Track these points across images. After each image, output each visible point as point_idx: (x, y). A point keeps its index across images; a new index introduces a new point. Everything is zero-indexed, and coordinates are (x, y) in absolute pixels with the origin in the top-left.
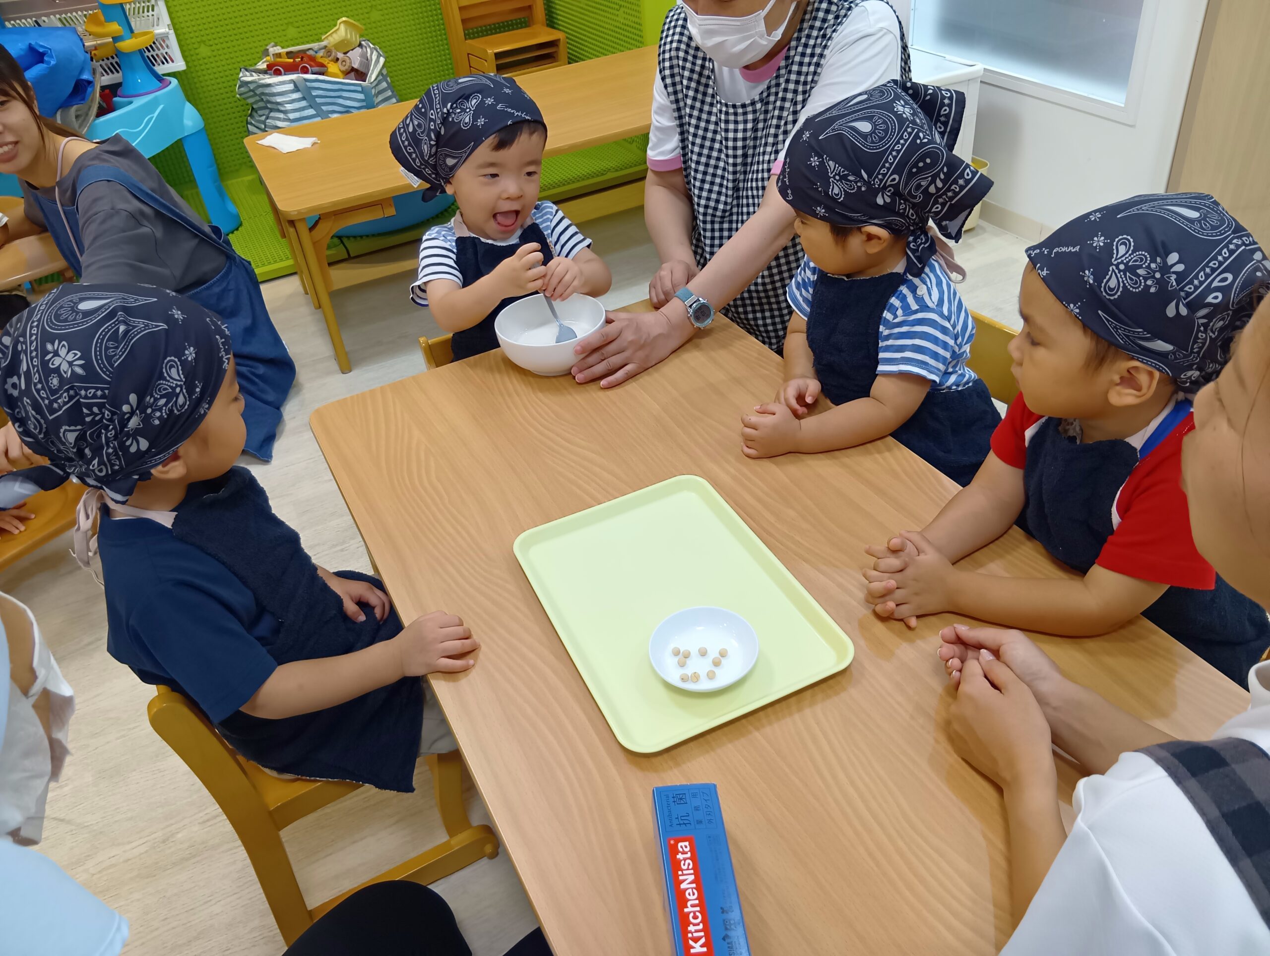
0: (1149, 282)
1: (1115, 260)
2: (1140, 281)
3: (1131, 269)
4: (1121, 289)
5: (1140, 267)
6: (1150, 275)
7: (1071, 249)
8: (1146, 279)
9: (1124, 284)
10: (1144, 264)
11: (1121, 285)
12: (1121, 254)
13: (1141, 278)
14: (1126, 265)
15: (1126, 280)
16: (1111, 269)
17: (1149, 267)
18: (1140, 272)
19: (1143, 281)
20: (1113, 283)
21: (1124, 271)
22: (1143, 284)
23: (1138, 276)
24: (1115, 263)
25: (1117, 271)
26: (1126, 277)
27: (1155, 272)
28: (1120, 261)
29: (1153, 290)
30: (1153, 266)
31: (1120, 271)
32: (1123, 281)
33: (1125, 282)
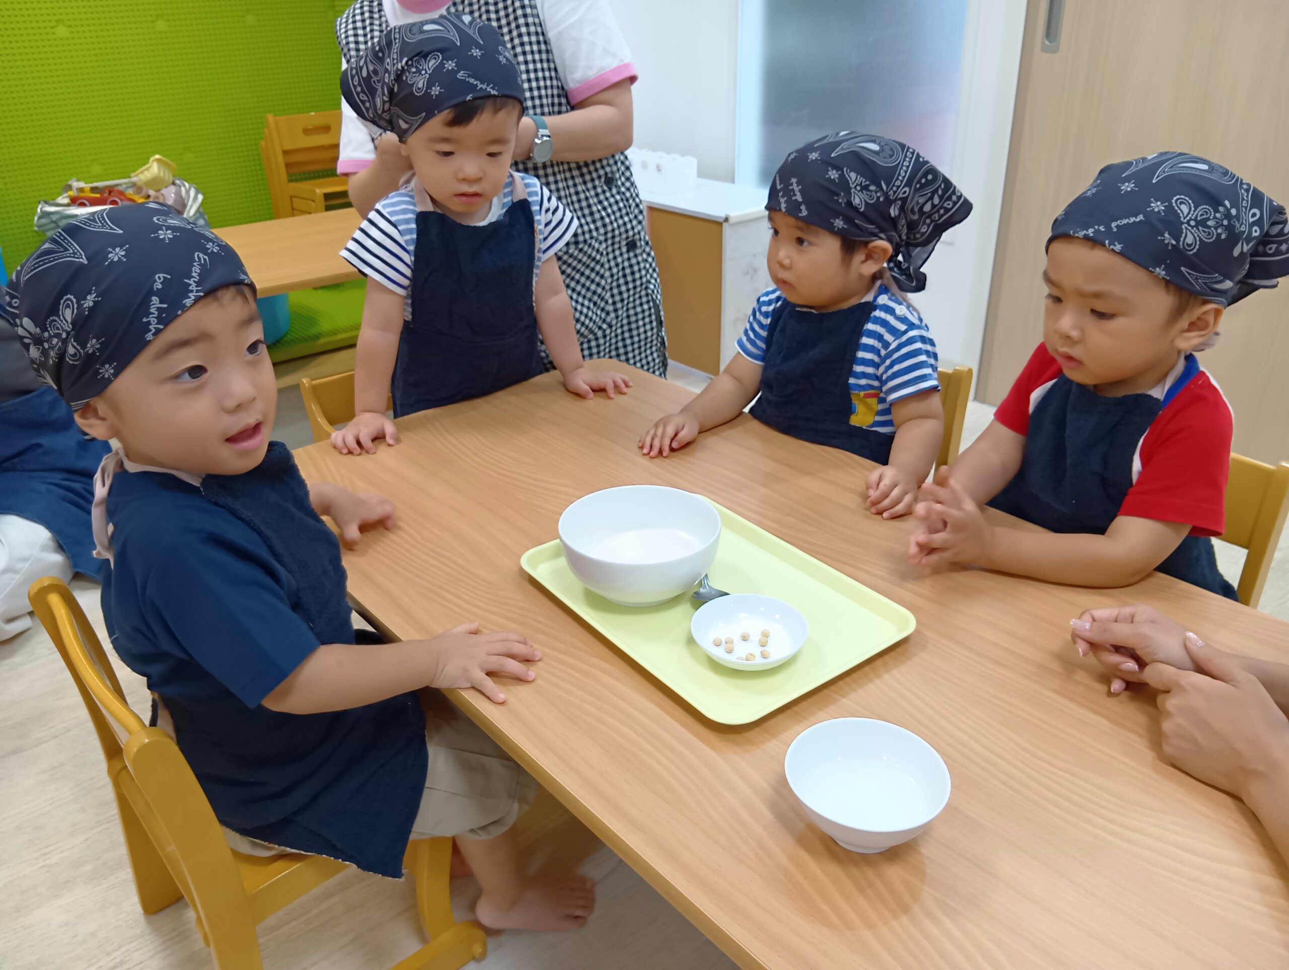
0: (1219, 231)
1: (1185, 218)
2: (1212, 231)
3: (1202, 223)
4: (1198, 243)
5: (1208, 219)
6: (1219, 225)
7: (1132, 220)
8: (1216, 228)
9: (1200, 238)
10: (1210, 215)
11: (1198, 239)
12: (1186, 213)
13: (1212, 229)
14: (1195, 220)
15: (1201, 233)
16: (1183, 227)
17: (1215, 217)
18: (1210, 223)
19: (1214, 231)
20: (1190, 239)
21: (1196, 226)
22: (1215, 233)
23: (1209, 227)
24: (1185, 221)
25: (1190, 228)
26: (1199, 231)
27: (1222, 220)
28: (1188, 218)
29: (1223, 236)
30: (1218, 215)
31: (1192, 227)
32: (1198, 236)
33: (1200, 235)
